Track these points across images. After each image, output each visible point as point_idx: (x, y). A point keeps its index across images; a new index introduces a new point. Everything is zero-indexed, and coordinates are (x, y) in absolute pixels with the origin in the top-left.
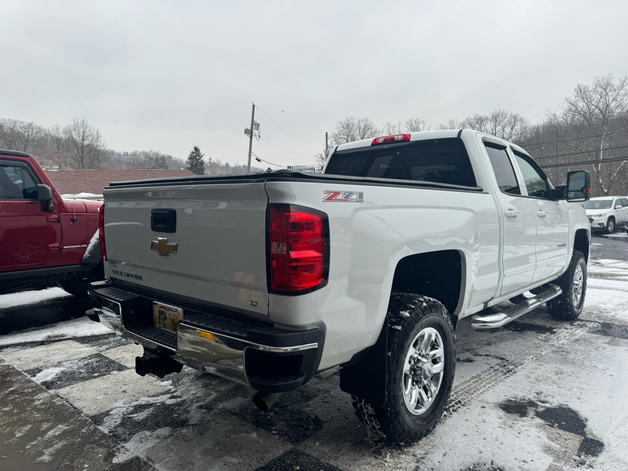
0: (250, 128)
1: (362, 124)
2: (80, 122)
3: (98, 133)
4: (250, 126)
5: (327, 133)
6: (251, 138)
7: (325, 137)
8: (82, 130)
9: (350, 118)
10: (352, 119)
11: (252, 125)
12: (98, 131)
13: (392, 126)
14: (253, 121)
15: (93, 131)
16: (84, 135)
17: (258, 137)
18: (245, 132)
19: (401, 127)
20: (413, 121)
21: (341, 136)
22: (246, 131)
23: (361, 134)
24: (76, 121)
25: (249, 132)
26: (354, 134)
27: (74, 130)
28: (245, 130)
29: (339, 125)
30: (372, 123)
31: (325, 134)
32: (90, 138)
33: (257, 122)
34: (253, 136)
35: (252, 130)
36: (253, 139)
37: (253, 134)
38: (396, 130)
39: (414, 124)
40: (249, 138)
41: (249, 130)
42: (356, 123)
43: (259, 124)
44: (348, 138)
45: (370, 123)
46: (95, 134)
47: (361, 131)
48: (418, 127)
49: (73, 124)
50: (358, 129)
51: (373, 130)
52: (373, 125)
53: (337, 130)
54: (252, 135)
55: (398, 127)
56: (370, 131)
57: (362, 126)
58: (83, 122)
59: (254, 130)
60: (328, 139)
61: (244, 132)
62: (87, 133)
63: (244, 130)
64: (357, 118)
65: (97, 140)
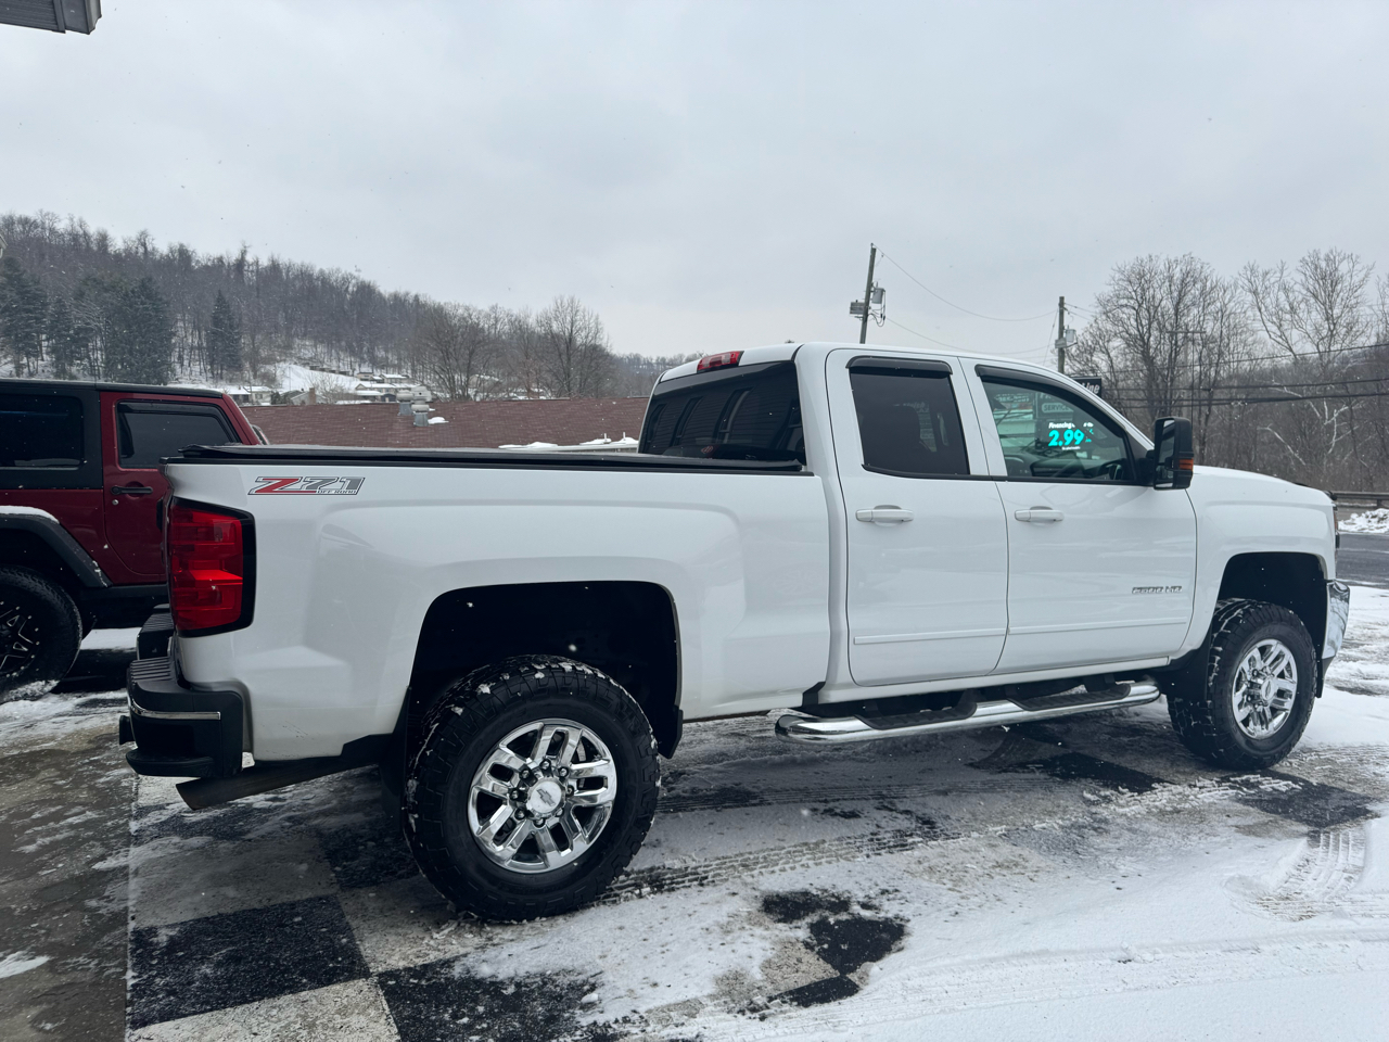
0: (862, 300)
1: (1178, 269)
2: (566, 303)
3: (597, 324)
4: (864, 295)
5: (1062, 299)
6: (865, 321)
7: (1057, 307)
8: (569, 318)
9: (1145, 256)
10: (1151, 260)
11: (869, 292)
12: (597, 319)
13: (1260, 271)
14: (870, 284)
15: (590, 319)
16: (572, 327)
17: (879, 319)
18: (851, 309)
19: (1285, 273)
20: (1322, 256)
21: (1124, 302)
22: (854, 308)
23: (1175, 294)
24: (559, 301)
25: (861, 310)
26: (1153, 297)
27: (556, 318)
28: (852, 304)
29: (1117, 276)
30: (1206, 267)
31: (1058, 301)
32: (583, 334)
33: (880, 286)
34: (870, 317)
35: (867, 303)
36: (869, 323)
37: (870, 312)
38: (1272, 280)
39: (1323, 264)
40: (860, 322)
41: (861, 304)
42: (1162, 267)
43: (883, 291)
44: (1140, 305)
45: (1199, 266)
46: (592, 325)
47: (1173, 288)
48: (1336, 269)
49: (553, 307)
50: (1167, 284)
51: (1208, 284)
52: (1207, 271)
53: (1111, 288)
54: (866, 315)
55: (1278, 274)
56: (1198, 286)
57: (1177, 275)
58: (572, 302)
59: (871, 304)
60: (1066, 313)
61: (849, 310)
62: (579, 324)
63: (849, 306)
64: (1163, 257)
65: (595, 337)
